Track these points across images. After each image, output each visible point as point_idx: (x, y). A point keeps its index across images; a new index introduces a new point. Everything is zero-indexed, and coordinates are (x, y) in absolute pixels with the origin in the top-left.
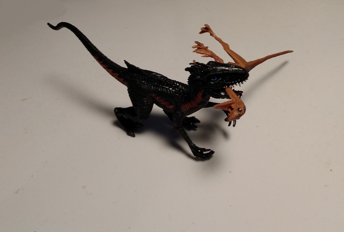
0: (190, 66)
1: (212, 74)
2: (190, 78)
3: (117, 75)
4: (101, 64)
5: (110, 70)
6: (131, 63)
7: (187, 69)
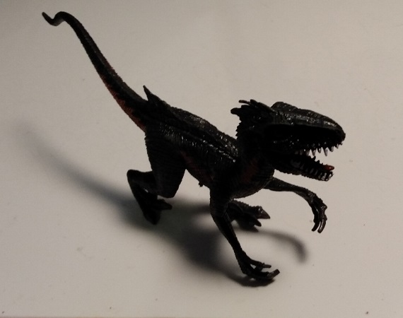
0: (239, 106)
1: (274, 123)
2: (239, 129)
3: (132, 111)
4: (109, 88)
5: (121, 102)
6: (153, 92)
7: (234, 111)
